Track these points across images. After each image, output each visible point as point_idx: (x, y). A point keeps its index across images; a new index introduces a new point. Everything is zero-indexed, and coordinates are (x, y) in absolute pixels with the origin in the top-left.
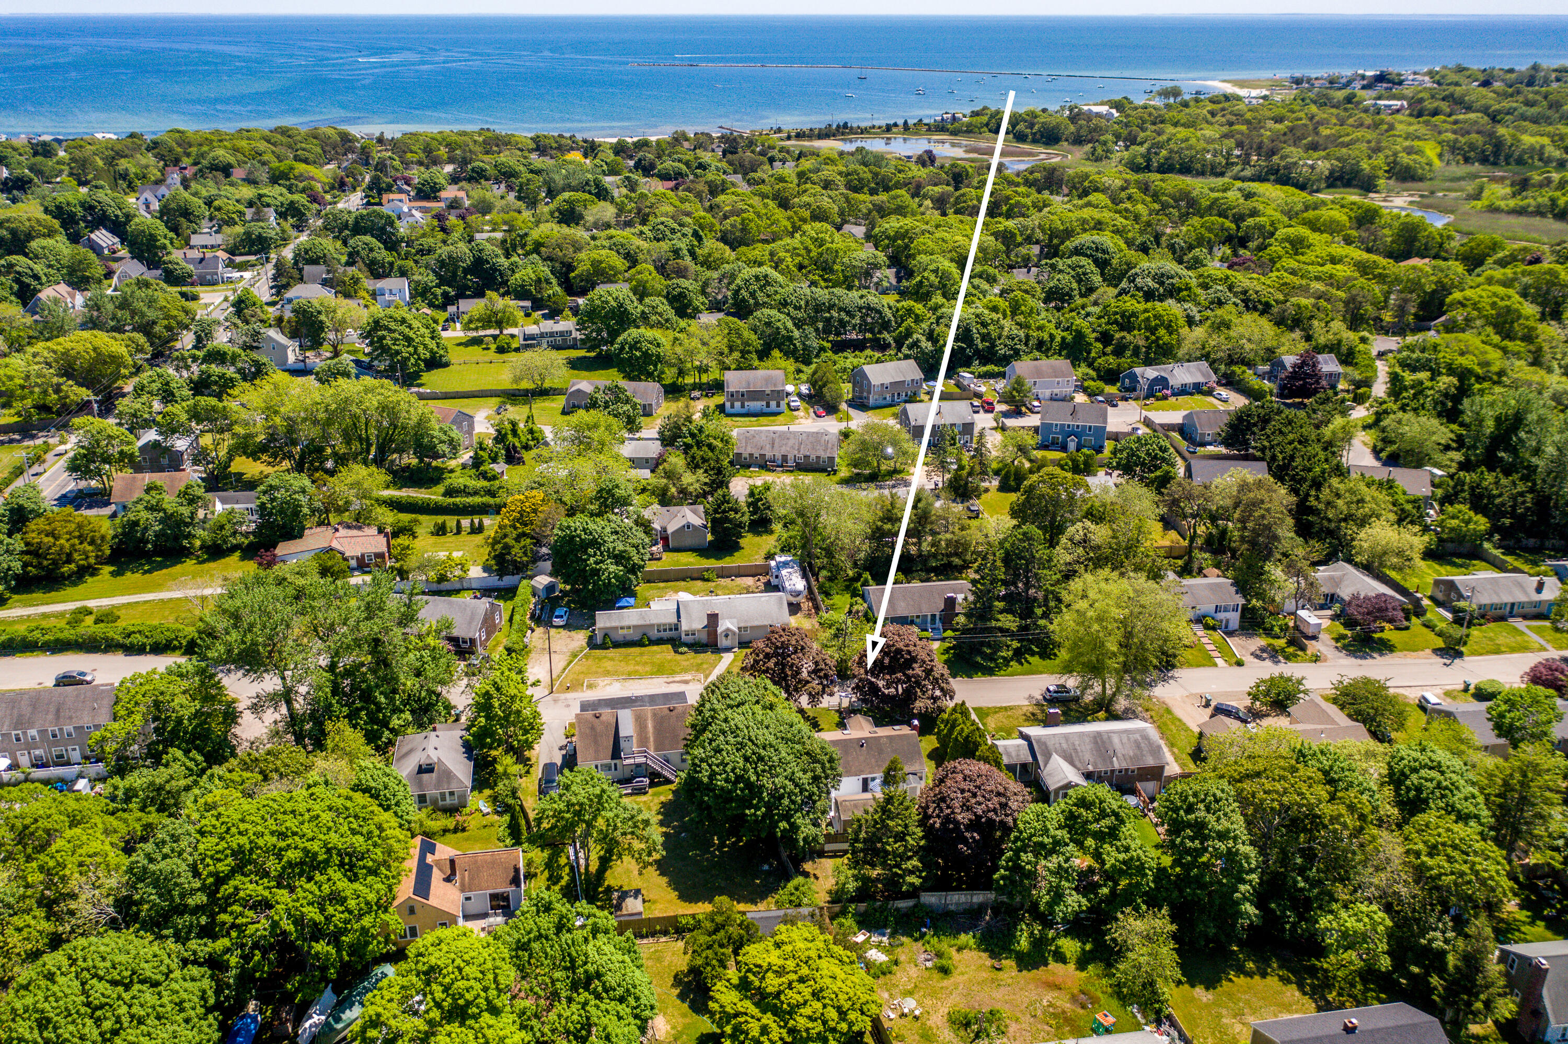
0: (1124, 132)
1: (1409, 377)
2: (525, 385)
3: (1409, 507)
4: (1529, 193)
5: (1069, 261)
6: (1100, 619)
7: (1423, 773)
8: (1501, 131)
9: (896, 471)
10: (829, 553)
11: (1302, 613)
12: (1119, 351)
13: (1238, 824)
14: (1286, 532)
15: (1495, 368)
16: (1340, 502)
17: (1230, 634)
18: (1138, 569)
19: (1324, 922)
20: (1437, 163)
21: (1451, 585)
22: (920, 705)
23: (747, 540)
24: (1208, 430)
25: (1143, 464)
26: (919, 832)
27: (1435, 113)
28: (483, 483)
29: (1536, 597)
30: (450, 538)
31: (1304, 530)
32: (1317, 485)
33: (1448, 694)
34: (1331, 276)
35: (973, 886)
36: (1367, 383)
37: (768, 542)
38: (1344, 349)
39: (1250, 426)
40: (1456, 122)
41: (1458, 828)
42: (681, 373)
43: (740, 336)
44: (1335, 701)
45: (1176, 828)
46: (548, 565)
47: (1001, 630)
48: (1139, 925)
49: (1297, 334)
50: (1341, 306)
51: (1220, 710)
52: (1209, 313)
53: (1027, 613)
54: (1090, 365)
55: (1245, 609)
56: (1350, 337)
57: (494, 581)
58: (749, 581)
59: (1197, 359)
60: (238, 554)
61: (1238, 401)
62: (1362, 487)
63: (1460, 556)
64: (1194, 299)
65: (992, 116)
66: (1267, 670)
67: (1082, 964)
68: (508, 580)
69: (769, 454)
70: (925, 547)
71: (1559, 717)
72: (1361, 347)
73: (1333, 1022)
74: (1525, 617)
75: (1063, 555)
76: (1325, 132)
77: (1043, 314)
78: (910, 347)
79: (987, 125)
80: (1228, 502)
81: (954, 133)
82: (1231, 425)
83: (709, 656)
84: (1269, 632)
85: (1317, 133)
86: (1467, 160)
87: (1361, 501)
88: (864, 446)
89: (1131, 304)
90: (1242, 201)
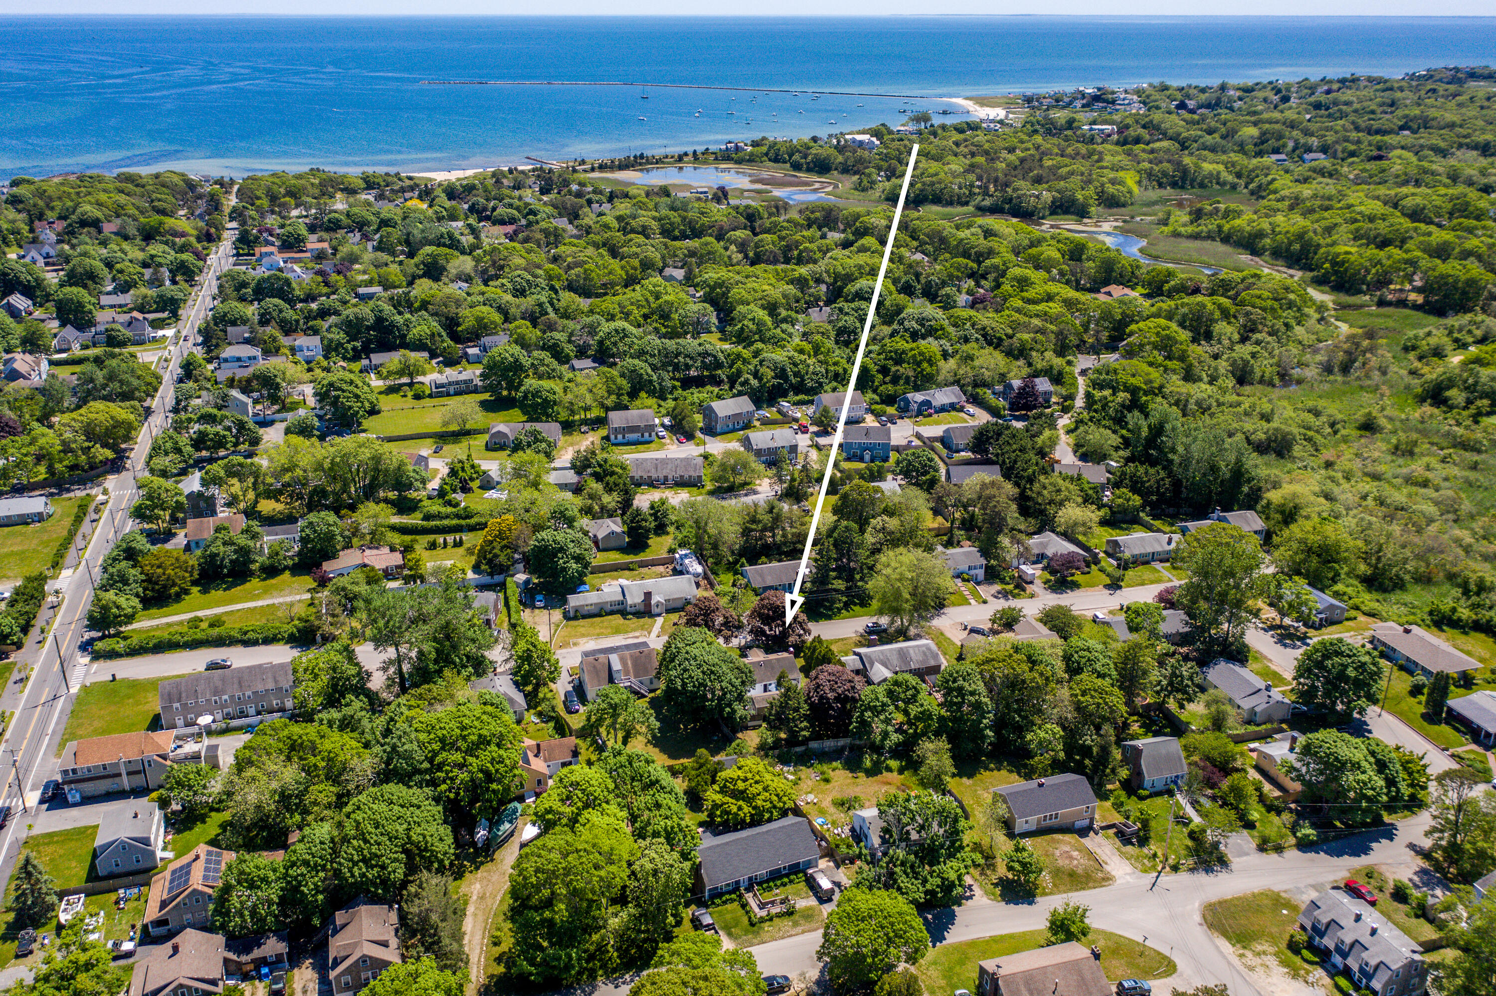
0: (885, 165)
1: (1098, 394)
2: (454, 427)
3: (1091, 492)
4: (1202, 221)
5: (852, 305)
6: (900, 580)
7: (1082, 653)
8: (1187, 160)
9: (746, 484)
10: (715, 546)
11: (1023, 567)
12: (895, 381)
13: (981, 687)
14: (1012, 514)
15: (1156, 385)
16: (1045, 492)
17: (978, 583)
18: (917, 546)
19: (1029, 737)
20: (1136, 189)
21: (1116, 544)
22: (792, 639)
23: (653, 541)
24: (961, 441)
25: (917, 471)
26: (806, 707)
27: (1137, 141)
28: (450, 510)
29: (1168, 548)
30: (439, 551)
31: (1024, 511)
32: (1031, 480)
33: (1111, 612)
34: (1046, 314)
35: (836, 736)
36: (1071, 397)
37: (668, 541)
38: (1055, 372)
39: (988, 438)
40: (1152, 151)
41: (1099, 682)
42: (573, 412)
43: (614, 382)
44: (1041, 620)
45: (949, 691)
46: (521, 566)
47: (835, 590)
48: (931, 746)
49: (1021, 362)
50: (1052, 336)
51: (973, 631)
52: (958, 346)
53: (850, 578)
54: (875, 391)
55: (987, 567)
56: (1058, 362)
57: (487, 579)
58: (661, 569)
59: (952, 384)
60: (287, 572)
61: (982, 418)
62: (1061, 482)
63: (1125, 522)
64: (947, 336)
65: (770, 147)
66: (1001, 604)
67: (901, 771)
68: (498, 578)
69: (654, 476)
70: (778, 538)
71: (1164, 620)
72: (1068, 369)
73: (1033, 784)
74: (1161, 561)
75: (870, 538)
76: (1048, 163)
77: (837, 352)
78: (742, 384)
79: (766, 154)
80: (974, 496)
81: (739, 162)
82: (975, 438)
83: (646, 620)
84: (1003, 581)
85: (1041, 166)
86: (1161, 185)
87: (1059, 491)
88: (723, 466)
89: (902, 344)
90: (982, 240)
